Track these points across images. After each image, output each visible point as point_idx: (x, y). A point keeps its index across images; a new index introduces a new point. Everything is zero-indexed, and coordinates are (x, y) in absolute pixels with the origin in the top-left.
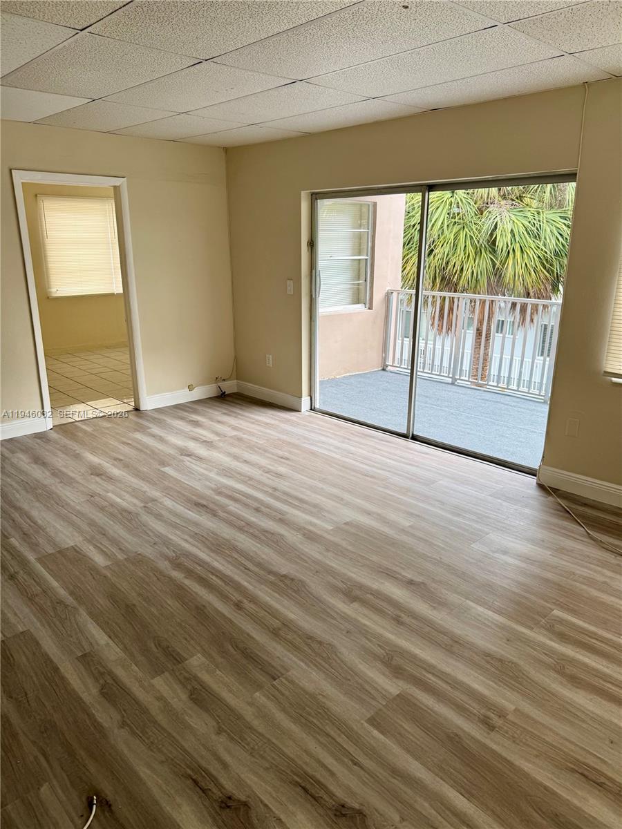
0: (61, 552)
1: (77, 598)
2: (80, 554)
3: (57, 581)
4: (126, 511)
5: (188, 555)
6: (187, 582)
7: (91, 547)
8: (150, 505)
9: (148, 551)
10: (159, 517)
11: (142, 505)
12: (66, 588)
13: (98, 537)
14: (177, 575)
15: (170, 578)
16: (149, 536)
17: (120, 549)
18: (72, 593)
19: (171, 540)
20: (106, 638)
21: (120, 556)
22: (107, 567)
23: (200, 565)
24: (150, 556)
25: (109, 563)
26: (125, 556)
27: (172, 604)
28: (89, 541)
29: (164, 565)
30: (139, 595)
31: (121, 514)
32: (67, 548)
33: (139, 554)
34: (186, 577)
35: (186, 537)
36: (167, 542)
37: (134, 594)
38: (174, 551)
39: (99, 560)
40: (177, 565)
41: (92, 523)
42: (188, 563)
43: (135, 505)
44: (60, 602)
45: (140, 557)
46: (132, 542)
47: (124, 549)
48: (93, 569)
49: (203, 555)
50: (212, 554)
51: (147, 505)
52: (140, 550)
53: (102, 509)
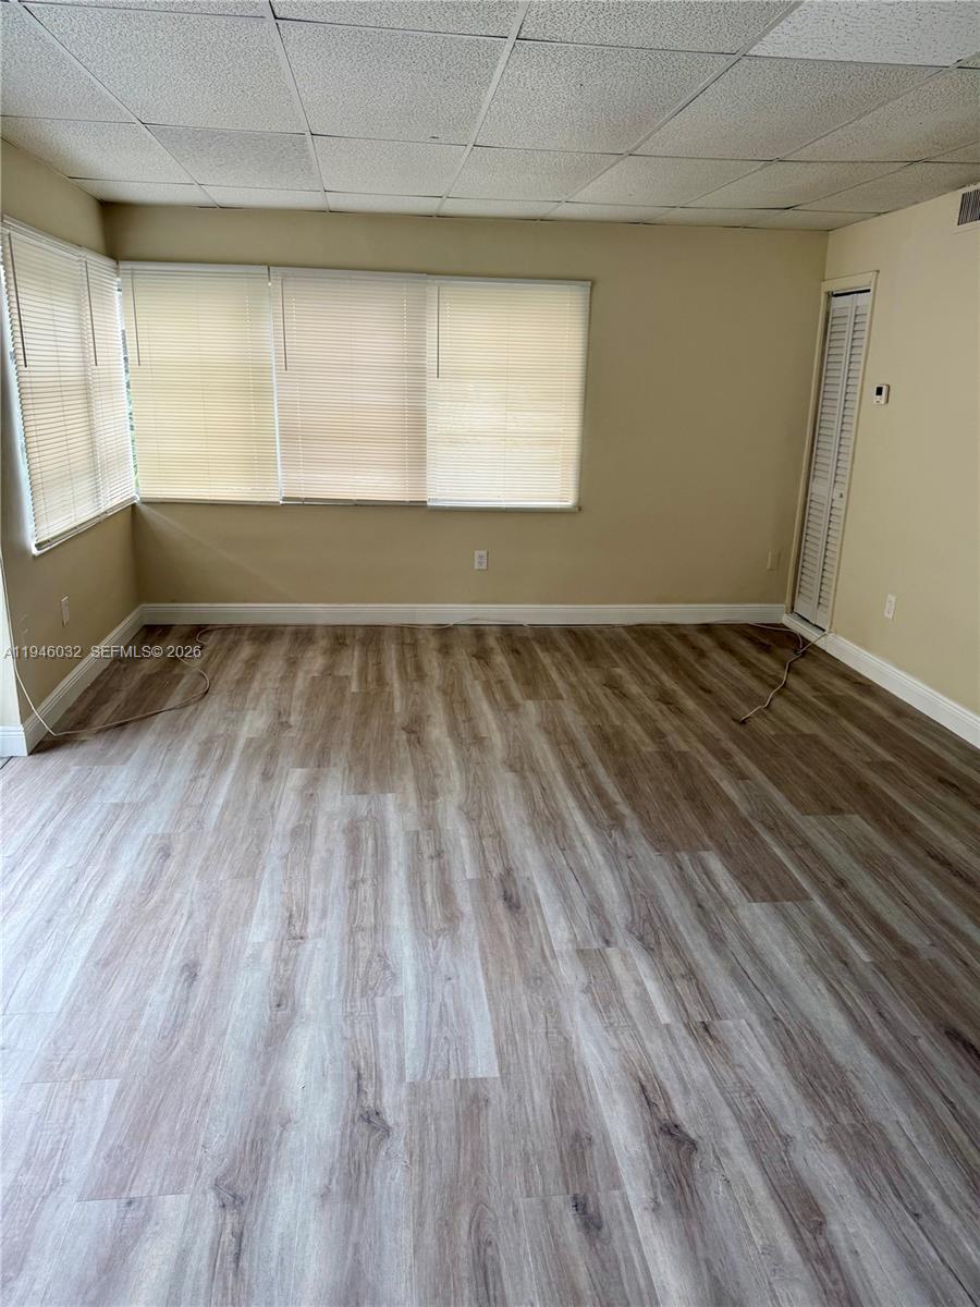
0: (774, 899)
1: (747, 825)
2: (744, 885)
3: (775, 853)
4: (648, 949)
5: (595, 825)
6: (618, 799)
7: (725, 888)
8: (596, 944)
9: (643, 849)
10: (597, 908)
11: (609, 950)
12: (763, 842)
13: (709, 905)
14: (624, 809)
15: (634, 809)
16: (631, 874)
17: (681, 868)
18: (755, 833)
19: (604, 855)
20: (722, 785)
21: (684, 857)
22: (706, 849)
23: (591, 810)
24: (644, 842)
25: (704, 854)
26: (677, 854)
27: (647, 788)
28: (726, 900)
29: (632, 824)
30: (676, 806)
31: (658, 943)
32: (764, 901)
33: (658, 851)
34: (616, 803)
35: (580, 850)
36: (613, 854)
37: (681, 807)
38: (610, 837)
39: (715, 864)
40: (617, 821)
41: (717, 941)
42: (604, 816)
43: (624, 955)
44: (769, 829)
45: (658, 847)
46: (659, 874)
47: (676, 867)
48: (726, 853)
49: (577, 819)
50: (567, 816)
51: (602, 944)
52: (653, 855)
53: (691, 974)
